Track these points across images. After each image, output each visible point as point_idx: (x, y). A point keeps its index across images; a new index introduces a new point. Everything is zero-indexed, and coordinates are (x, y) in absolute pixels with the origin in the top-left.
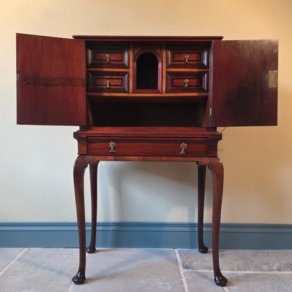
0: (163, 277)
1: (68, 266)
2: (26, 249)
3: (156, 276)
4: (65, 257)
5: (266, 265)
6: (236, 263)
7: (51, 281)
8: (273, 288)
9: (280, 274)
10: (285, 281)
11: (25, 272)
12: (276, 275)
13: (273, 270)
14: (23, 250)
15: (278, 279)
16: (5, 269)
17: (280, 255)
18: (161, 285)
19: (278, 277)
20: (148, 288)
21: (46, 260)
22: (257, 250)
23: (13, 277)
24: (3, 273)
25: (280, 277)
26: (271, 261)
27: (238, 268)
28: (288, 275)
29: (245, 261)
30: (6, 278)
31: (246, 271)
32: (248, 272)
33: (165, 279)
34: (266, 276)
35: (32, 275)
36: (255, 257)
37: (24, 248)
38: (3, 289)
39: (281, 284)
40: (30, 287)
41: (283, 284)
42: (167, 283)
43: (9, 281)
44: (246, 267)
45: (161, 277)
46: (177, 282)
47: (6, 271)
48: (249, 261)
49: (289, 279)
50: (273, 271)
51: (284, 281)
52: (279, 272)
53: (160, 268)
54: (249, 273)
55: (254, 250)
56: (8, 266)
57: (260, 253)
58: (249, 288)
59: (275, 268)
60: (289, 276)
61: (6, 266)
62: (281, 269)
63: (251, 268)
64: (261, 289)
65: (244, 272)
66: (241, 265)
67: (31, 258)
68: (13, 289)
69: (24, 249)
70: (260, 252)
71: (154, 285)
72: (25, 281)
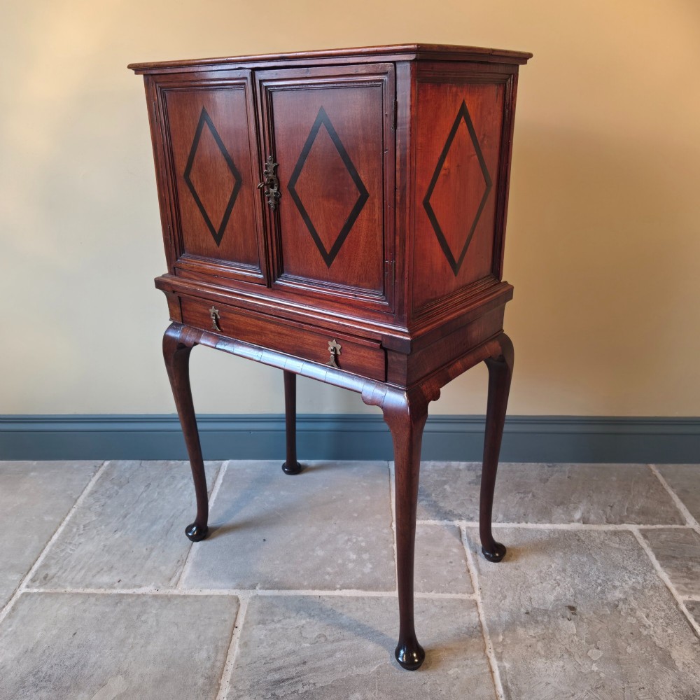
0: (360, 539)
1: (183, 511)
2: (107, 463)
3: (346, 538)
4: (180, 485)
5: (562, 507)
6: (504, 501)
7: (152, 550)
8: (564, 570)
9: (586, 531)
10: (591, 552)
11: (103, 527)
12: (576, 535)
13: (573, 521)
14: (100, 467)
15: (578, 545)
16: (68, 518)
17: (595, 478)
18: (353, 561)
19: (578, 540)
20: (329, 569)
21: (144, 495)
22: (551, 465)
23: (82, 540)
24: (64, 530)
25: (583, 539)
26: (574, 496)
27: (504, 516)
28: (599, 533)
29: (522, 495)
30: (70, 543)
31: (519, 523)
32: (523, 525)
33: (363, 544)
34: (557, 536)
35: (117, 536)
36: (544, 483)
37: (102, 461)
38: (64, 572)
39: (580, 558)
40: (112, 567)
41: (585, 559)
42: (366, 556)
43: (74, 550)
44: (522, 511)
45: (354, 540)
46: (385, 552)
47: (68, 525)
48: (530, 495)
49: (600, 546)
50: (572, 524)
51: (589, 550)
52: (584, 527)
53: (356, 515)
54: (524, 529)
55: (545, 464)
56: (73, 511)
57: (557, 471)
58: (517, 569)
59: (578, 515)
60: (602, 537)
61: (69, 512)
62: (588, 519)
63: (530, 515)
64: (541, 571)
65: (515, 525)
66: (513, 507)
67: (116, 488)
68: (83, 572)
69: (102, 464)
70: (556, 469)
71: (340, 561)
72: (103, 550)
